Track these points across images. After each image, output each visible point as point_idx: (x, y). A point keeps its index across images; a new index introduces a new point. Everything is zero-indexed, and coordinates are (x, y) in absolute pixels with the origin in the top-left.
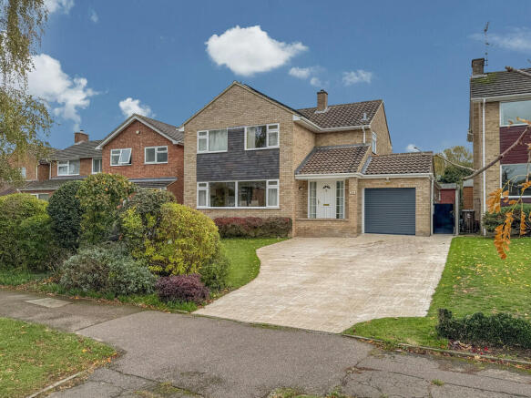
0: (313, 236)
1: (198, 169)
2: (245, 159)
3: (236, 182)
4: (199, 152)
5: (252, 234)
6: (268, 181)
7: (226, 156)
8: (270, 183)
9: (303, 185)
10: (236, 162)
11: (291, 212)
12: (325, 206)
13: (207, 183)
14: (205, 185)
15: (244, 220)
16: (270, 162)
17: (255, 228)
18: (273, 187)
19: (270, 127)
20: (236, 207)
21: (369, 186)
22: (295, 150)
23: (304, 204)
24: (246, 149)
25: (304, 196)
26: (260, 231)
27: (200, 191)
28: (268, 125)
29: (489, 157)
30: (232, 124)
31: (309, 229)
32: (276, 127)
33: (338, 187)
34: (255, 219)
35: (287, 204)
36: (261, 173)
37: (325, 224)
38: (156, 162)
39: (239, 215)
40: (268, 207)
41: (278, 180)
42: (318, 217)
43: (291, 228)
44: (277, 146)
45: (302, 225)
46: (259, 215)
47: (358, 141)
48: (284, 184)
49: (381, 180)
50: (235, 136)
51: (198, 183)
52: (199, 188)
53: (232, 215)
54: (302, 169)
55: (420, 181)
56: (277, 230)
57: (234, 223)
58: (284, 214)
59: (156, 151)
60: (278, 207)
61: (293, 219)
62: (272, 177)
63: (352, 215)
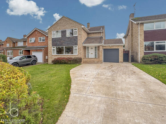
0: (88, 63)
1: (52, 43)
2: (67, 40)
3: (64, 47)
4: (53, 37)
5: (69, 63)
6: (74, 46)
7: (61, 38)
8: (75, 47)
9: (85, 48)
10: (64, 41)
11: (81, 56)
12: (91, 54)
13: (55, 47)
14: (54, 48)
15: (67, 58)
16: (74, 40)
17: (70, 61)
19: (75, 30)
20: (64, 54)
21: (105, 48)
22: (83, 37)
23: (85, 53)
24: (67, 36)
25: (85, 51)
26: (72, 62)
27: (53, 50)
28: (74, 29)
29: (141, 40)
30: (63, 29)
31: (87, 61)
32: (76, 29)
33: (95, 48)
34: (70, 58)
35: (80, 53)
36: (72, 44)
37: (92, 60)
38: (42, 41)
39: (65, 57)
40: (74, 54)
41: (77, 46)
42: (89, 57)
43: (81, 61)
44: (77, 35)
45: (85, 60)
46: (71, 57)
47: (100, 35)
48: (79, 47)
49: (109, 46)
50: (64, 33)
51: (52, 47)
52: (53, 49)
53: (63, 57)
54: (85, 43)
55: (120, 47)
56: (77, 62)
57: (64, 59)
58: (79, 56)
59: (42, 38)
60: (77, 54)
61: (82, 58)
62: (75, 45)
63: (101, 57)
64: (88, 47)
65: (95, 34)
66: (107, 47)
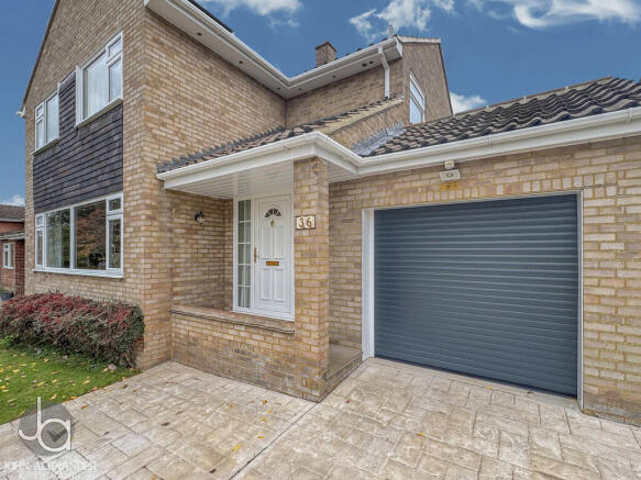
2: (78, 151)
3: (71, 210)
6: (108, 200)
7: (58, 150)
11: (142, 290)
12: (270, 266)
13: (44, 215)
14: (42, 219)
16: (108, 146)
28: (107, 47)
30: (66, 72)
36: (97, 179)
40: (108, 271)
41: (120, 195)
44: (120, 97)
47: (375, 97)
50: (67, 99)
51: (36, 216)
52: (37, 227)
63: (305, 312)
64: (249, 204)
65: (334, 96)
66: (408, 185)
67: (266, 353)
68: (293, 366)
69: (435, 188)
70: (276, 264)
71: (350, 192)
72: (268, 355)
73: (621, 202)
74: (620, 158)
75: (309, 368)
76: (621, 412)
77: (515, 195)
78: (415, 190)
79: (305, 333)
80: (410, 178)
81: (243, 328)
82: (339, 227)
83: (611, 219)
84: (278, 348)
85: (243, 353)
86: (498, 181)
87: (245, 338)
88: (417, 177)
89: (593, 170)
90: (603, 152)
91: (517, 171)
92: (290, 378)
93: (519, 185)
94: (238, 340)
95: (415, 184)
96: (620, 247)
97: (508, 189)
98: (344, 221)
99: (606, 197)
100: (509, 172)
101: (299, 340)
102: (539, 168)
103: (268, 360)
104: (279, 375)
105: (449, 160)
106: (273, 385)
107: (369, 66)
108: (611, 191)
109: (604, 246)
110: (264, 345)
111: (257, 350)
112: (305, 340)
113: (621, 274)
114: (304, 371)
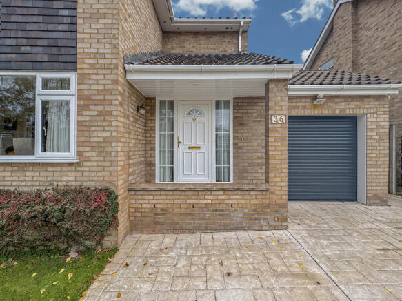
6: (40, 76)
8: (46, 83)
11: (113, 171)
18: (55, 95)
25: (148, 130)
31: (164, 211)
40: (40, 155)
41: (72, 76)
45: (147, 202)
58: (91, 178)
60: (71, 156)
61: (121, 193)
62: (52, 65)
63: (277, 175)
64: (171, 103)
65: (203, 40)
66: (294, 104)
67: (244, 206)
68: (268, 210)
69: (308, 107)
70: (198, 148)
71: (259, 104)
72: (246, 208)
73: (378, 120)
74: (377, 103)
75: (280, 209)
76: (377, 201)
77: (343, 114)
78: (298, 107)
79: (277, 188)
80: (295, 100)
81: (222, 193)
82: (251, 125)
83: (375, 127)
84: (254, 202)
85: (222, 210)
86: (337, 107)
87: (224, 200)
88: (299, 100)
89: (370, 107)
90: (373, 100)
91: (344, 103)
92: (264, 219)
93: (345, 110)
94: (217, 202)
95: (298, 104)
96: (377, 137)
97: (341, 111)
98: (254, 121)
99: (374, 118)
100: (341, 104)
101: (273, 193)
102: (352, 103)
103: (246, 211)
104: (256, 219)
105: (321, 94)
106: (250, 227)
107: (229, 30)
108: (375, 115)
109: (373, 137)
110: (243, 201)
111: (235, 206)
112: (277, 193)
113: (378, 148)
114: (276, 212)
